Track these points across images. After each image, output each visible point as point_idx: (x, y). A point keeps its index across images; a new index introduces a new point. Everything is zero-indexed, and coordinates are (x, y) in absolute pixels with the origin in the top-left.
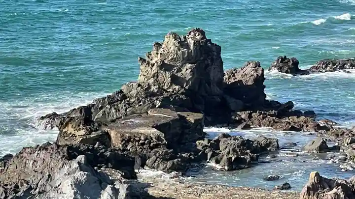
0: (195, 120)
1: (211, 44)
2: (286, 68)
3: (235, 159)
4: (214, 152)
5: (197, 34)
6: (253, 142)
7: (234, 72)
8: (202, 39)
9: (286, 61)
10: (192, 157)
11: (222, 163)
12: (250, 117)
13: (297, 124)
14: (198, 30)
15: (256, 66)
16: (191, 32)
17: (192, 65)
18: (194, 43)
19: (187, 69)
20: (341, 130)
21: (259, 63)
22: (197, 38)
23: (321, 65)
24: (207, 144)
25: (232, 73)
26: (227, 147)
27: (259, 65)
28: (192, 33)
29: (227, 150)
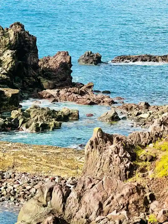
0: (13, 95)
1: (29, 35)
2: (91, 60)
3: (42, 124)
4: (24, 119)
5: (18, 27)
6: (58, 112)
7: (48, 59)
8: (21, 31)
9: (91, 55)
10: (7, 123)
11: (31, 128)
12: (58, 94)
13: (95, 100)
14: (18, 24)
15: (65, 55)
16: (12, 25)
17: (12, 51)
18: (14, 34)
19: (8, 54)
20: (130, 105)
21: (68, 52)
22: (17, 29)
23: (119, 59)
24: (20, 113)
25: (46, 60)
26: (36, 115)
27: (68, 54)
28: (14, 26)
29: (36, 118)
